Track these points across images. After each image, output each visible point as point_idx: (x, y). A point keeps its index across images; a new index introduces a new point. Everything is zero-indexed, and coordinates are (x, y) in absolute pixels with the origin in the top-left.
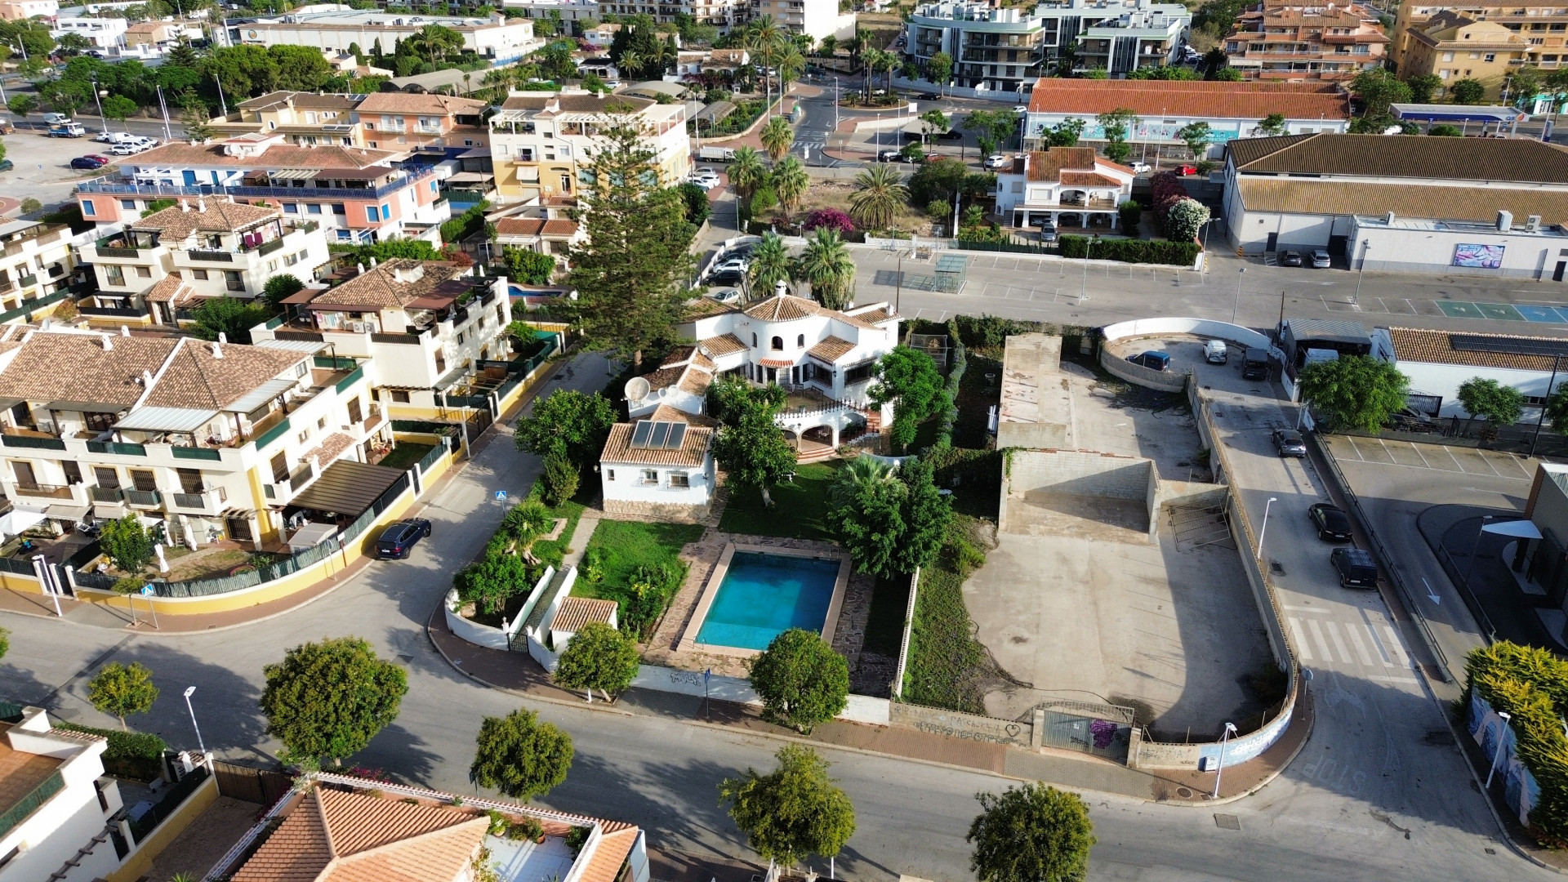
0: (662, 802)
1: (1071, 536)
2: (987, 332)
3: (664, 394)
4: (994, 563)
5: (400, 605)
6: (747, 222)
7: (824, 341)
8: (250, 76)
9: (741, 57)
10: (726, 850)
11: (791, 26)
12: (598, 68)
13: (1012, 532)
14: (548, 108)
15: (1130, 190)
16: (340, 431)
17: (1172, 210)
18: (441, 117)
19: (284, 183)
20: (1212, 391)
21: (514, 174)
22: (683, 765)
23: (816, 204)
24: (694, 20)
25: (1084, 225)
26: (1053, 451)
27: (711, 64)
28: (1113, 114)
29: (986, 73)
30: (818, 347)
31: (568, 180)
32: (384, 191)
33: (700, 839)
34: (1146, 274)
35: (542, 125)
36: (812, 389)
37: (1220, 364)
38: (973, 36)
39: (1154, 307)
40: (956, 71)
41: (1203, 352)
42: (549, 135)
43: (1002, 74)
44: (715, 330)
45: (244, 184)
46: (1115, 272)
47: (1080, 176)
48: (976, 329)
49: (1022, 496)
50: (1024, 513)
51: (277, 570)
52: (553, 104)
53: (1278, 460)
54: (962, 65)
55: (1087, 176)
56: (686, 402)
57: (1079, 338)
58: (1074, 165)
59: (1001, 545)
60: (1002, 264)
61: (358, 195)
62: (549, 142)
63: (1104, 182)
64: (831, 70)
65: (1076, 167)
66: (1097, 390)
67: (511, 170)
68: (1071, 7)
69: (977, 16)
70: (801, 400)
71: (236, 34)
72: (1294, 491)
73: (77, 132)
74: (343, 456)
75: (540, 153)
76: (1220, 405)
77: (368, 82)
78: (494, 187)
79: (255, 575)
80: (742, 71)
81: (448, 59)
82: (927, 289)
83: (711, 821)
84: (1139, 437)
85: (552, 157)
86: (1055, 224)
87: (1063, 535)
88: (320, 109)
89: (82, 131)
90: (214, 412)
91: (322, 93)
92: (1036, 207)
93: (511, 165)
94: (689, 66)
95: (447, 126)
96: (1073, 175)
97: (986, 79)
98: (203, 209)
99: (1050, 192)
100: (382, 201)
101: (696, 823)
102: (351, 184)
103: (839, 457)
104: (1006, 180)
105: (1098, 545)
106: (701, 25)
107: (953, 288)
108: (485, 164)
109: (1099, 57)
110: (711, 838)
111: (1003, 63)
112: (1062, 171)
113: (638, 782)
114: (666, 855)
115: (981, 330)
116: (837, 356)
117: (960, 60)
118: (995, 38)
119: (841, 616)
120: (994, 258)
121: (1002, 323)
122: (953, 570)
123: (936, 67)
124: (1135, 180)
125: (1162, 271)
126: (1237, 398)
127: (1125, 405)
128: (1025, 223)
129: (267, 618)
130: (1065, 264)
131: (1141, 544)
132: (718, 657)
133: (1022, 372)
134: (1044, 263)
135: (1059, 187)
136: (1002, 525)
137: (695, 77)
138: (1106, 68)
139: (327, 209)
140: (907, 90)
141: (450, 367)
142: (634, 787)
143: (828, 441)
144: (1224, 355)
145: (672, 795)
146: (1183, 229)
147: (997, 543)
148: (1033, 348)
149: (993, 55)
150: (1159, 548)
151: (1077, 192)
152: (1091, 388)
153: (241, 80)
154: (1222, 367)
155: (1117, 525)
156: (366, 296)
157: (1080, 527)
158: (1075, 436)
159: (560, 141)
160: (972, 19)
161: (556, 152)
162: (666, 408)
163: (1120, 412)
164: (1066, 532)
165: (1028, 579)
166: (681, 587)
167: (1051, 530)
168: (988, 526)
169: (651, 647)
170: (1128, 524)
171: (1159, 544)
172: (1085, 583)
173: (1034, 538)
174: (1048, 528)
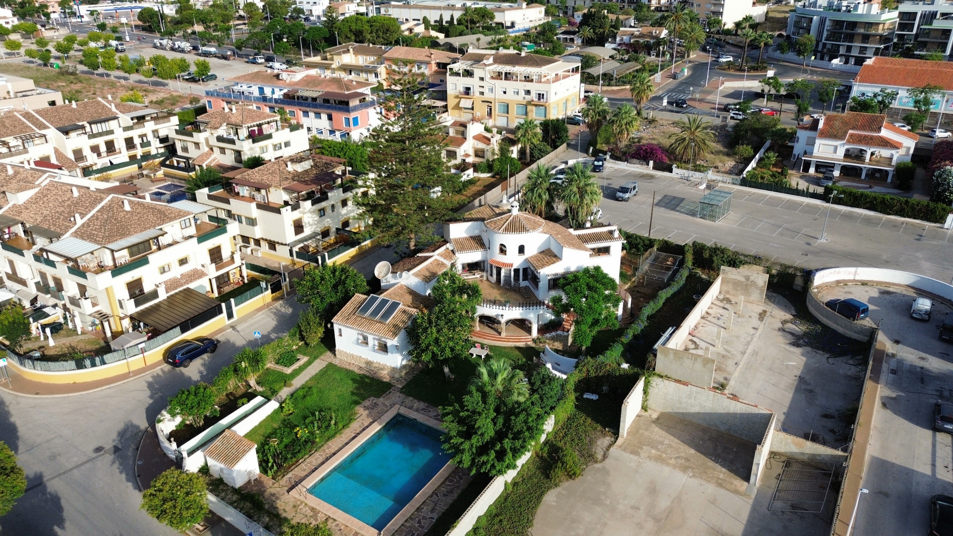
1: (674, 467)
2: (715, 258)
3: (401, 276)
4: (589, 478)
5: (151, 405)
6: (591, 148)
7: (542, 252)
8: (354, 34)
9: (660, 33)
11: (714, 13)
12: (568, 37)
13: (624, 450)
14: (485, 61)
15: (911, 151)
16: (200, 268)
17: (936, 173)
18: (428, 63)
19: (306, 99)
20: (900, 346)
21: (459, 103)
23: (654, 139)
24: (649, 7)
25: (863, 177)
26: (686, 384)
27: (639, 37)
28: (924, 88)
29: (842, 51)
30: (535, 256)
31: (491, 109)
32: (355, 109)
34: (895, 226)
35: (478, 72)
36: (526, 288)
37: (922, 320)
38: (838, 24)
39: (885, 257)
40: (820, 49)
41: (911, 306)
42: (482, 79)
43: (855, 53)
44: (465, 232)
45: (284, 97)
46: (868, 221)
47: (865, 136)
48: (706, 255)
49: (655, 416)
50: (646, 433)
51: (88, 362)
52: (488, 59)
53: (928, 433)
54: (824, 45)
55: (872, 138)
56: (416, 285)
57: (793, 276)
58: (863, 128)
59: (607, 461)
60: (773, 202)
61: (340, 109)
62: (482, 83)
63: (886, 143)
64: (728, 43)
65: (864, 130)
66: (790, 326)
67: (457, 100)
68: (932, 4)
69: (844, 8)
70: (514, 296)
71: (378, 10)
72: (928, 471)
73: (260, 61)
74: (192, 286)
75: (475, 91)
76: (900, 362)
77: (424, 40)
78: (447, 111)
79: (72, 364)
80: (659, 42)
81: (483, 28)
82: (693, 214)
84: (801, 379)
85: (482, 93)
86: (836, 173)
87: (668, 464)
88: (367, 55)
89: (263, 60)
90: (100, 246)
91: (371, 45)
92: (821, 158)
93: (457, 97)
94: (625, 37)
95: (431, 69)
96: (860, 136)
97: (841, 55)
98: (234, 111)
99: (836, 147)
100: (352, 115)
102: (341, 102)
103: (533, 345)
104: (802, 135)
105: (695, 482)
106: (653, 11)
107: (713, 217)
108: (443, 96)
109: (940, 43)
111: (857, 44)
112: (850, 132)
115: (711, 256)
116: (543, 266)
117: (823, 41)
118: (853, 25)
119: (431, 496)
120: (766, 196)
121: (730, 254)
122: (547, 476)
123: (801, 45)
124: (917, 144)
125: (913, 225)
126: (922, 359)
127: (807, 344)
128: (812, 171)
129: (71, 395)
130: (825, 208)
131: (736, 492)
132: (313, 509)
133: (731, 298)
134: (808, 205)
135: (844, 144)
136: (620, 441)
137: (626, 45)
138: (944, 51)
139: (324, 117)
140: (779, 60)
141: (307, 231)
143: (529, 330)
144: (928, 313)
146: (944, 190)
147: (605, 457)
148: (743, 279)
149: (851, 38)
150: (751, 501)
151: (862, 150)
152: (784, 322)
153: (349, 36)
154: (923, 324)
155: (723, 466)
156: (265, 178)
157: (687, 460)
158: (740, 366)
159: (489, 83)
160: (839, 10)
161: (486, 90)
162: (402, 286)
163: (798, 351)
164: (672, 461)
165: (608, 502)
166: (338, 435)
167: (660, 456)
168: (608, 438)
169: (276, 485)
170: (734, 468)
171: (753, 497)
172: (657, 520)
173: (641, 460)
174: (659, 453)
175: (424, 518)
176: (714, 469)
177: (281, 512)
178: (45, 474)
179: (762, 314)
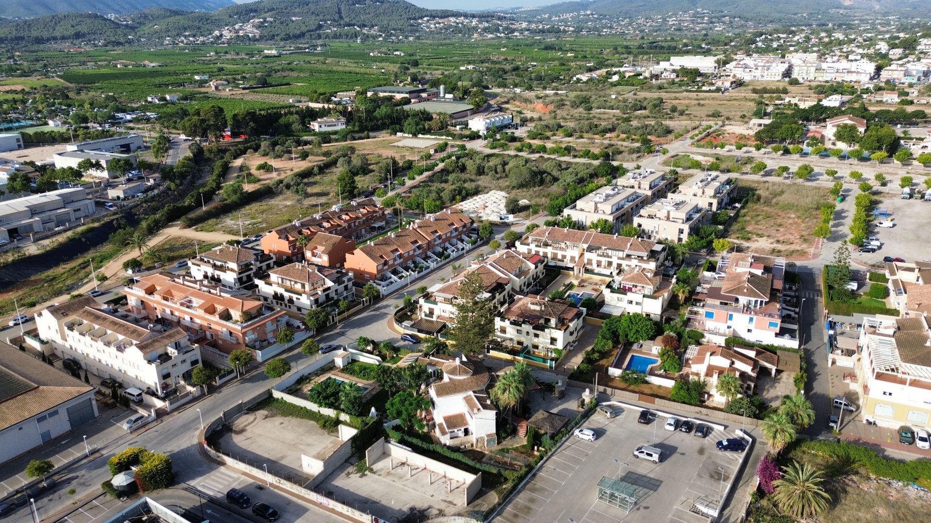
173: (327, 444)
179: (450, 502)
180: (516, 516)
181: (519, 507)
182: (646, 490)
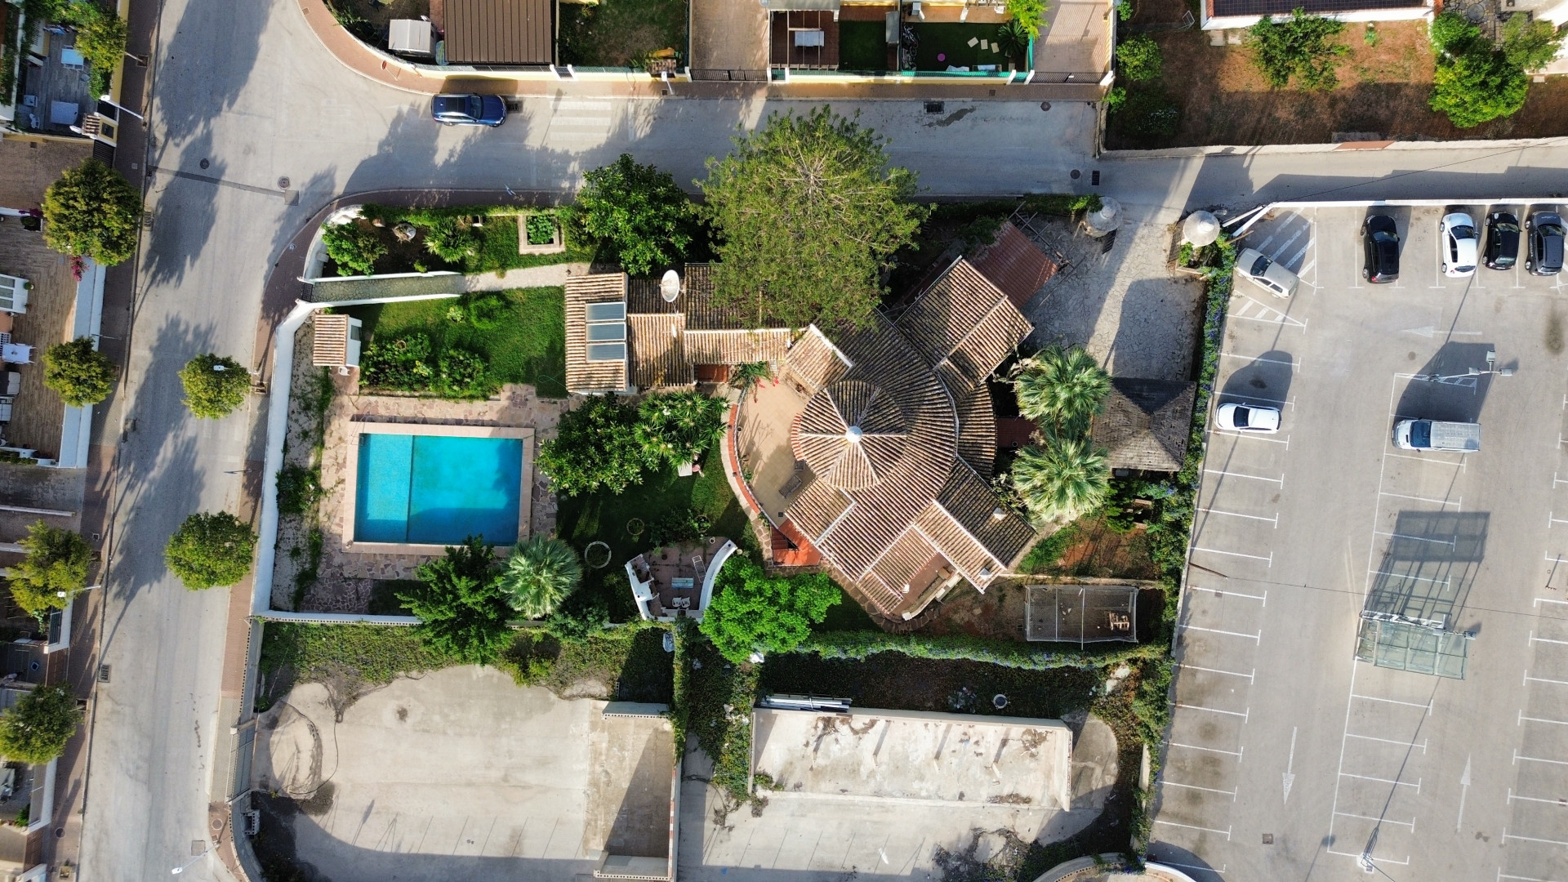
0: (159, 459)
1: (592, 773)
4: (531, 695)
10: (121, 511)
22: (197, 467)
33: (128, 493)
59: (566, 703)
83: (145, 498)
87: (593, 765)
101: (142, 488)
105: (579, 798)
110: (130, 500)
113: (176, 437)
114: (109, 474)
142: (170, 436)
145: (166, 465)
147: (571, 698)
157: (609, 784)
158: (840, 797)
164: (598, 769)
165: (503, 726)
166: (452, 401)
167: (601, 754)
168: (604, 689)
169: (354, 398)
170: (620, 832)
171: (588, 858)
172: (505, 779)
173: (585, 736)
174: (604, 751)
175: (394, 567)
176: (607, 813)
177: (328, 432)
178: (227, 171)
179: (1015, 798)
180: (1194, 798)
181: (1189, 764)
182: (1458, 567)
